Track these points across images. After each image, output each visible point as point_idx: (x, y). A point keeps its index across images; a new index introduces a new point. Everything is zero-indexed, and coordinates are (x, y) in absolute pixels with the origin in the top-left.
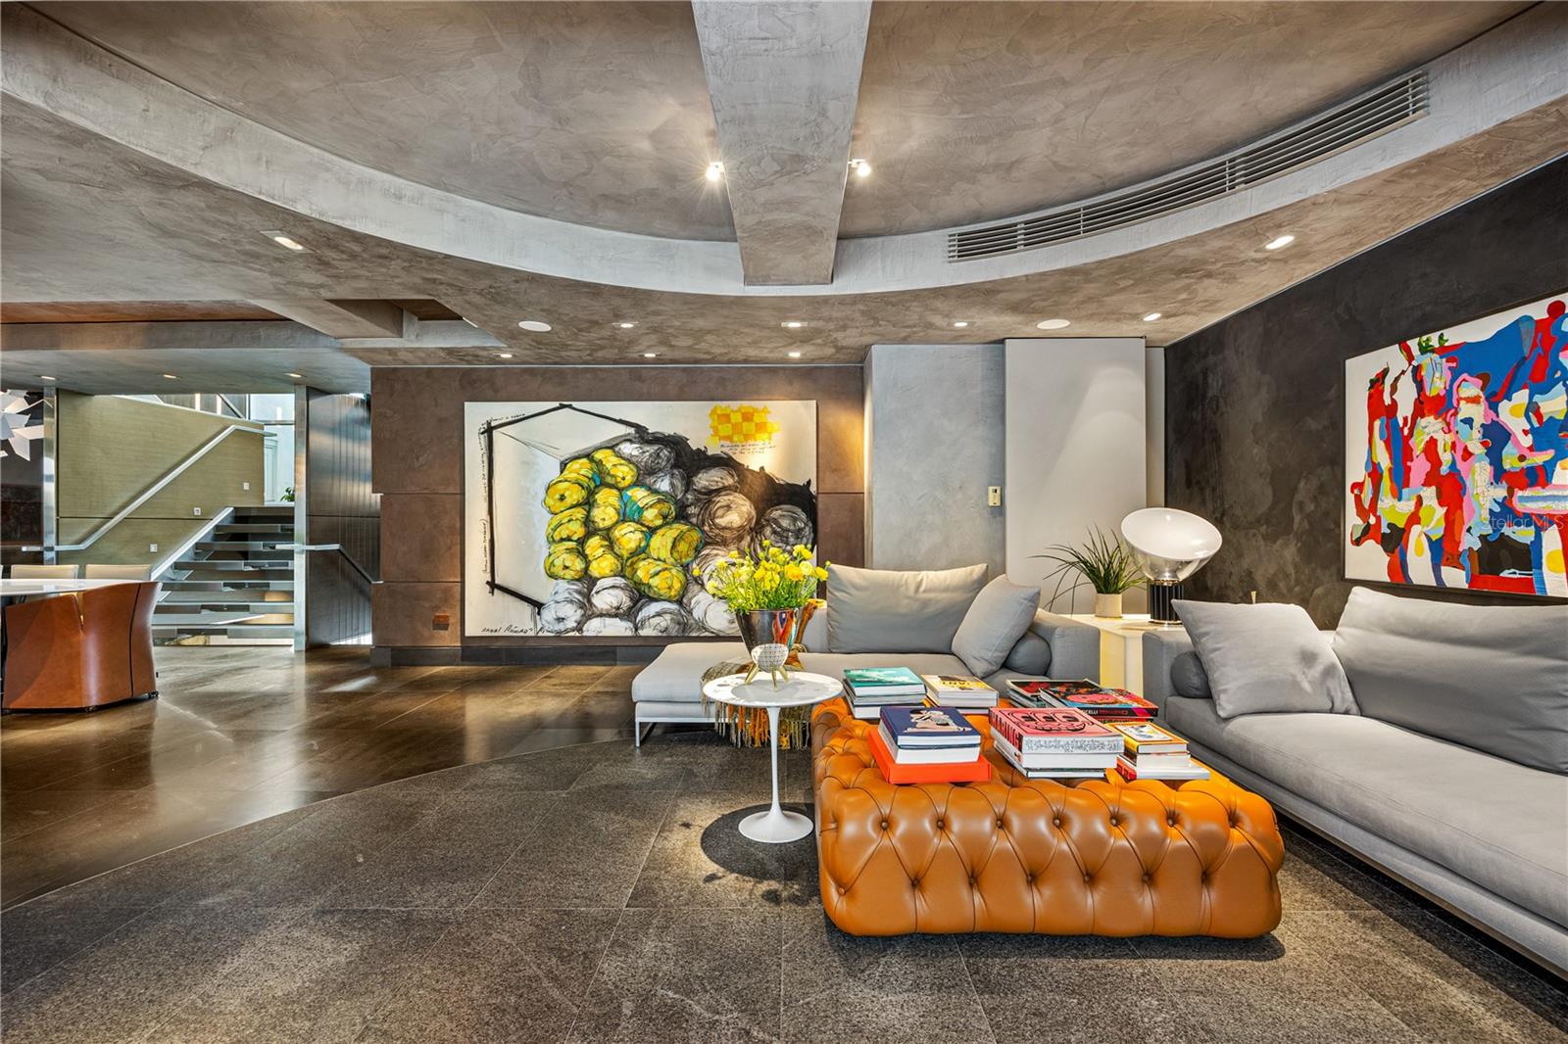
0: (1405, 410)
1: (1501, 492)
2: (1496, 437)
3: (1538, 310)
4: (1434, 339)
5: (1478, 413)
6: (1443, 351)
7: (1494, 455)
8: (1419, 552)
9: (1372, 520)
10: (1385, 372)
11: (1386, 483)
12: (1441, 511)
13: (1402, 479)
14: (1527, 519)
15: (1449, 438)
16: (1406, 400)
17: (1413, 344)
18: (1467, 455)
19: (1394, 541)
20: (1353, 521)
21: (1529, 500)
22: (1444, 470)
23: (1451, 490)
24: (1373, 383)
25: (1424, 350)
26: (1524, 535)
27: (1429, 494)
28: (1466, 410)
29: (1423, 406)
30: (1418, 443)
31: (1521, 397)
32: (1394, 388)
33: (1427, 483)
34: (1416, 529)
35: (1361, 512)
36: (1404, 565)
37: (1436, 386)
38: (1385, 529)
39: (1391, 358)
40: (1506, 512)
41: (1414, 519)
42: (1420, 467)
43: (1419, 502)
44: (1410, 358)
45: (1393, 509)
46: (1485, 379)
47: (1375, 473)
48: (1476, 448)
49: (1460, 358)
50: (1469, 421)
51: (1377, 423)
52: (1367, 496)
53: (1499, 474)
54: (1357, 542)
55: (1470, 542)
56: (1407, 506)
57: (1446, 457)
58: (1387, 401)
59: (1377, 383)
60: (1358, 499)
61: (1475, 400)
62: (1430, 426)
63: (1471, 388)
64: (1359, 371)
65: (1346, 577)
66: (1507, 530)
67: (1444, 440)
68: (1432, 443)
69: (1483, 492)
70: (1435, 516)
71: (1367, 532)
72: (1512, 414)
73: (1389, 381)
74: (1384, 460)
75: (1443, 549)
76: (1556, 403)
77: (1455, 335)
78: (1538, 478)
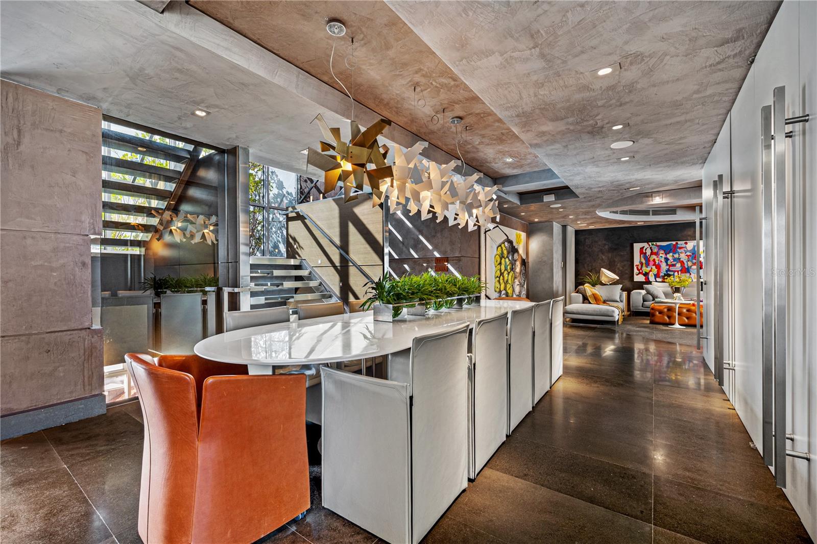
1: (668, 267)
2: (667, 260)
3: (674, 243)
4: (655, 243)
5: (664, 256)
6: (656, 245)
7: (666, 262)
8: (652, 276)
9: (641, 271)
10: (644, 247)
11: (644, 265)
12: (656, 270)
13: (647, 265)
14: (672, 271)
15: (658, 259)
16: (649, 252)
17: (650, 243)
18: (661, 262)
19: (646, 275)
20: (636, 271)
21: (672, 268)
22: (657, 264)
23: (658, 267)
24: (641, 248)
25: (652, 245)
27: (654, 267)
28: (661, 255)
29: (652, 253)
30: (651, 259)
31: (671, 254)
32: (646, 250)
33: (653, 265)
34: (651, 273)
35: (638, 270)
36: (648, 279)
37: (655, 250)
38: (644, 272)
39: (645, 245)
40: (668, 270)
41: (651, 271)
42: (652, 263)
43: (652, 268)
44: (649, 245)
45: (645, 270)
46: (665, 251)
47: (642, 264)
48: (663, 261)
49: (660, 247)
50: (662, 257)
51: (642, 255)
52: (639, 267)
53: (667, 265)
54: (637, 275)
55: (662, 274)
56: (649, 269)
57: (657, 262)
58: (644, 251)
59: (642, 249)
60: (637, 268)
61: (663, 254)
62: (654, 257)
63: (662, 252)
64: (637, 247)
65: (635, 280)
66: (669, 273)
67: (657, 259)
68: (654, 260)
69: (664, 267)
70: (655, 271)
71: (639, 273)
72: (670, 256)
73: (644, 249)
74: (644, 261)
75: (657, 276)
76: (676, 256)
77: (659, 244)
78: (674, 265)
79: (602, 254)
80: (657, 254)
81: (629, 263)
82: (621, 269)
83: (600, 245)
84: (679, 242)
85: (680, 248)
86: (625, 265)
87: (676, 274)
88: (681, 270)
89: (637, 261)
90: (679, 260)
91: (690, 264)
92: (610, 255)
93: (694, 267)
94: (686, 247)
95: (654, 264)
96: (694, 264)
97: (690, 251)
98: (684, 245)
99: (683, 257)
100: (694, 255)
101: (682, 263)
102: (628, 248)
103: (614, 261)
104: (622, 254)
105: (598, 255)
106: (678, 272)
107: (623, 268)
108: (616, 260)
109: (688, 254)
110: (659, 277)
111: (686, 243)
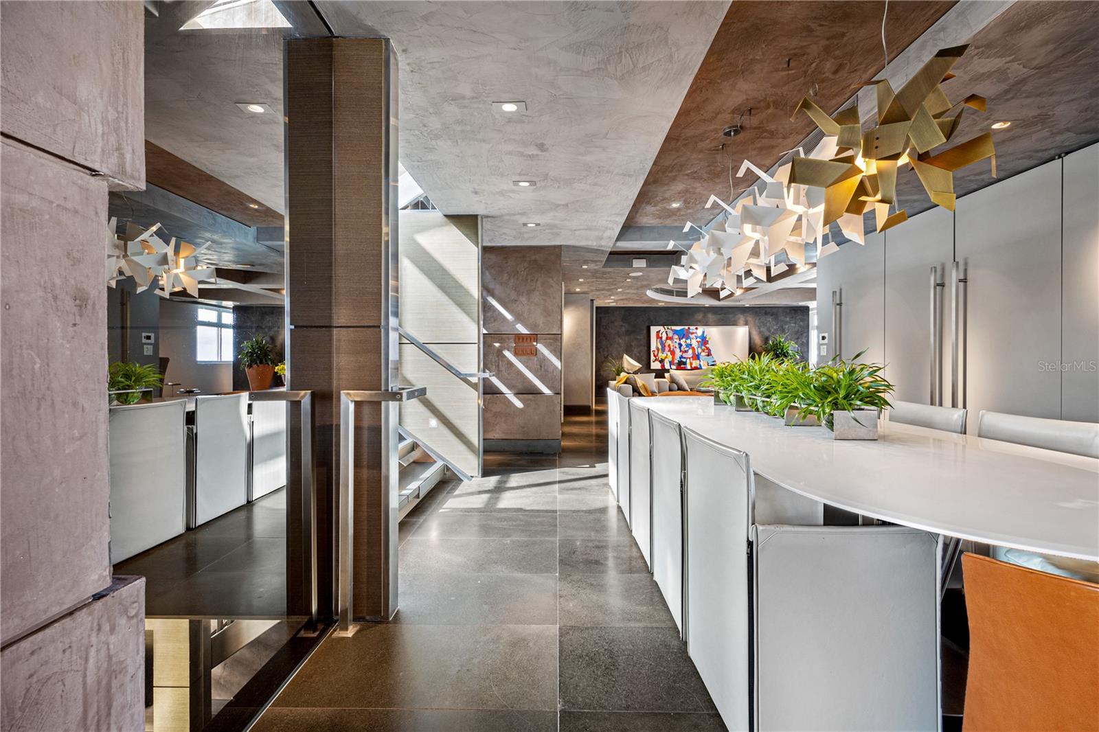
0: (664, 338)
1: (681, 354)
2: (680, 345)
3: (687, 327)
4: (670, 327)
5: (678, 341)
6: (672, 330)
7: (680, 348)
8: (667, 363)
9: (657, 357)
11: (660, 351)
12: (671, 356)
13: (663, 350)
14: (685, 358)
17: (666, 327)
18: (675, 347)
19: (662, 361)
20: (652, 358)
21: (685, 355)
23: (673, 353)
25: (668, 328)
26: (684, 360)
27: (669, 353)
28: (675, 340)
29: (667, 338)
30: (667, 344)
31: (684, 340)
32: (662, 334)
34: (666, 359)
35: (655, 356)
36: (664, 366)
37: (670, 335)
38: (660, 359)
39: (661, 328)
40: (682, 357)
41: (666, 357)
42: (667, 349)
43: (667, 355)
44: (665, 329)
45: (661, 356)
46: (679, 336)
47: (658, 349)
48: (677, 346)
49: (675, 332)
50: (676, 342)
51: (658, 340)
52: (656, 353)
53: (681, 351)
54: (654, 362)
55: (676, 361)
56: (664, 355)
57: (672, 348)
58: (660, 336)
59: (658, 332)
60: (654, 354)
61: (677, 339)
62: (669, 342)
63: (676, 337)
64: (654, 330)
65: (651, 368)
66: (682, 360)
67: (671, 345)
68: (669, 346)
69: (678, 354)
70: (670, 358)
71: (656, 360)
72: (683, 342)
73: (661, 332)
74: (660, 347)
75: (671, 363)
76: (688, 341)
77: (674, 328)
78: (686, 352)
79: (619, 336)
80: (671, 338)
81: (646, 348)
82: (638, 354)
83: (616, 327)
84: (691, 327)
85: (692, 333)
86: (641, 351)
87: (688, 361)
88: (692, 357)
89: (653, 347)
90: (690, 346)
91: (700, 350)
92: (627, 338)
93: (703, 354)
94: (696, 333)
95: (669, 351)
96: (703, 351)
97: (699, 337)
98: (695, 331)
99: (694, 343)
100: (704, 341)
101: (693, 349)
102: (645, 332)
103: (631, 346)
104: (638, 337)
105: (614, 338)
106: (690, 358)
107: (640, 353)
108: (633, 344)
109: (699, 340)
110: (673, 365)
111: (697, 329)
